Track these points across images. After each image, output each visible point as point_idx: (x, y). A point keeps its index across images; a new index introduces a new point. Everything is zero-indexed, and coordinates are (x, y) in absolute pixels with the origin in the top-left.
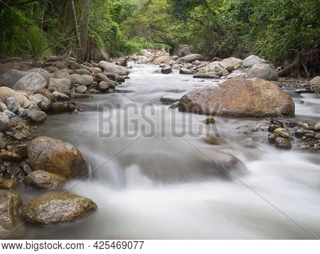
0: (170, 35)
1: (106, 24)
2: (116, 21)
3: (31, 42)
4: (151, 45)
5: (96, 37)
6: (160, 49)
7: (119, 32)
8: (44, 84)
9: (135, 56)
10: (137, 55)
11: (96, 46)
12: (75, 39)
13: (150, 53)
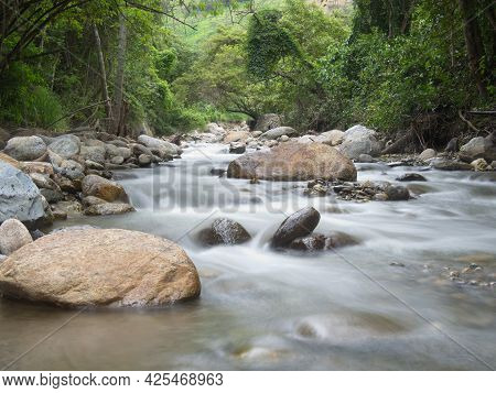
0: (249, 100)
1: (148, 83)
2: (164, 78)
3: (40, 109)
4: (223, 116)
5: (134, 103)
6: (238, 123)
7: (170, 95)
8: (76, 151)
9: (196, 133)
10: (200, 132)
11: (133, 117)
12: (102, 106)
13: (221, 129)
